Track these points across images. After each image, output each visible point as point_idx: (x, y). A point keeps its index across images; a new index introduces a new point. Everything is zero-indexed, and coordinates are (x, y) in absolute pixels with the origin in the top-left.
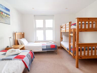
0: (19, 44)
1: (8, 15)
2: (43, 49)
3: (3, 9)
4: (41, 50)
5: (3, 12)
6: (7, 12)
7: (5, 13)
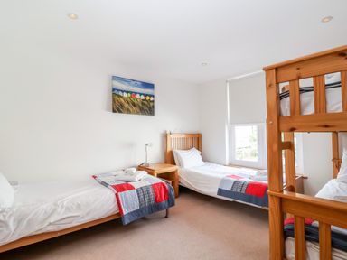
0: (175, 164)
1: (148, 98)
2: (221, 191)
3: (138, 86)
4: (213, 192)
5: (136, 93)
6: (148, 91)
7: (141, 94)
